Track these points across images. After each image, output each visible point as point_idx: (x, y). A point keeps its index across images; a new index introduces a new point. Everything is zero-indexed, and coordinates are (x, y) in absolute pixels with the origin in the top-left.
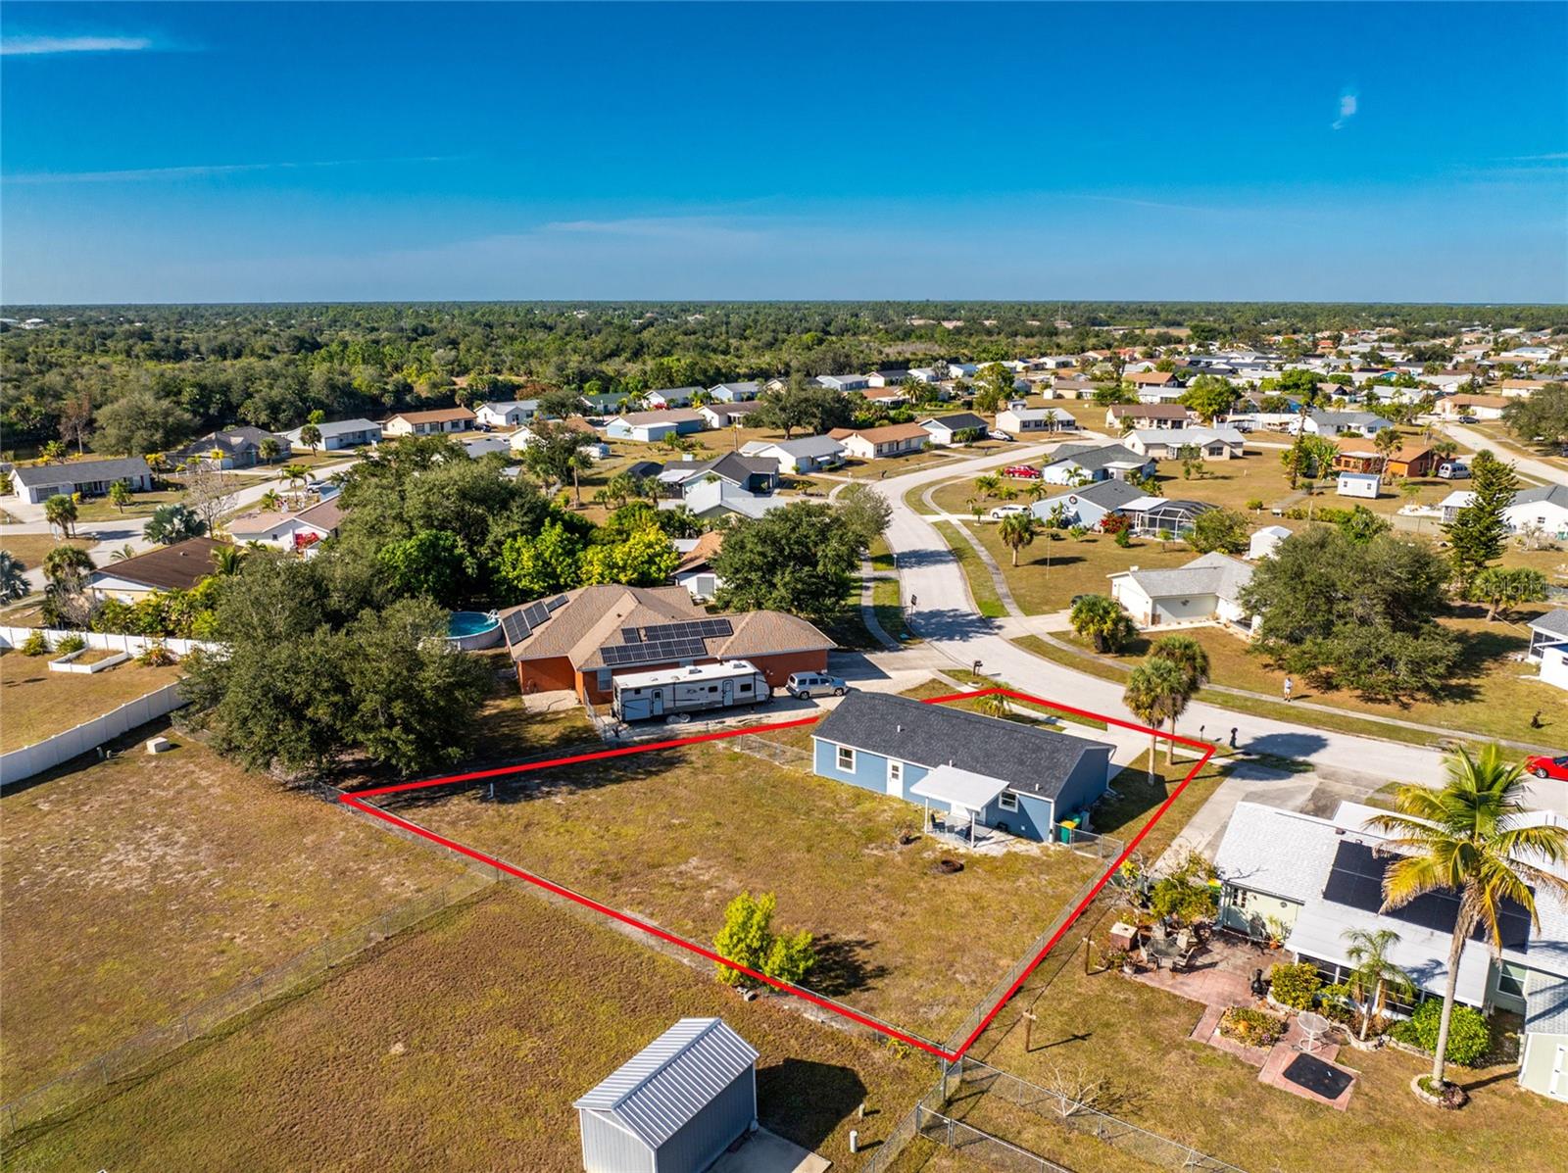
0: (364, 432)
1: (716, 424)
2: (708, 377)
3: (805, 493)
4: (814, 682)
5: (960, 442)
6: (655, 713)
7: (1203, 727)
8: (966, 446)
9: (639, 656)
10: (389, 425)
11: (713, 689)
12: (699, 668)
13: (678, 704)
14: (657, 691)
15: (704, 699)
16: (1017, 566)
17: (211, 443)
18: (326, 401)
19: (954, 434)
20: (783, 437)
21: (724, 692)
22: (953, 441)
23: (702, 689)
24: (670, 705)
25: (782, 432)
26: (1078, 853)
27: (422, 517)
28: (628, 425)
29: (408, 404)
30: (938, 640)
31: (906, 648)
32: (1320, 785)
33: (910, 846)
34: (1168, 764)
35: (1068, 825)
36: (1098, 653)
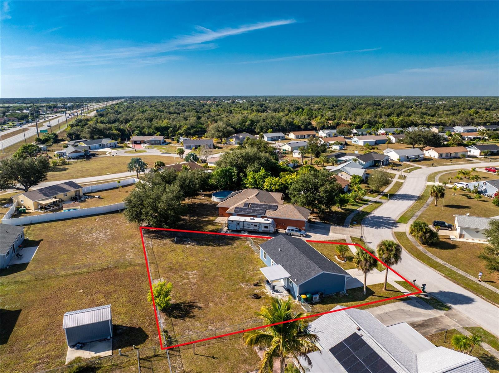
0: (278, 136)
1: (394, 141)
2: (408, 124)
3: (392, 169)
4: (293, 230)
5: (483, 156)
6: (238, 229)
7: (415, 280)
8: (485, 157)
9: (244, 211)
10: (290, 135)
11: (256, 226)
12: (254, 218)
13: (245, 228)
14: (238, 223)
15: (252, 228)
16: (436, 206)
17: (234, 137)
18: (285, 126)
19: (481, 153)
20: (411, 148)
21: (259, 227)
22: (480, 155)
23: (252, 225)
24: (242, 228)
25: (411, 146)
26: (302, 307)
27: (230, 163)
28: (358, 140)
29: (309, 128)
30: (367, 227)
31: (350, 227)
32: (440, 317)
33: (255, 287)
34: (384, 289)
35: (303, 296)
36: (421, 244)
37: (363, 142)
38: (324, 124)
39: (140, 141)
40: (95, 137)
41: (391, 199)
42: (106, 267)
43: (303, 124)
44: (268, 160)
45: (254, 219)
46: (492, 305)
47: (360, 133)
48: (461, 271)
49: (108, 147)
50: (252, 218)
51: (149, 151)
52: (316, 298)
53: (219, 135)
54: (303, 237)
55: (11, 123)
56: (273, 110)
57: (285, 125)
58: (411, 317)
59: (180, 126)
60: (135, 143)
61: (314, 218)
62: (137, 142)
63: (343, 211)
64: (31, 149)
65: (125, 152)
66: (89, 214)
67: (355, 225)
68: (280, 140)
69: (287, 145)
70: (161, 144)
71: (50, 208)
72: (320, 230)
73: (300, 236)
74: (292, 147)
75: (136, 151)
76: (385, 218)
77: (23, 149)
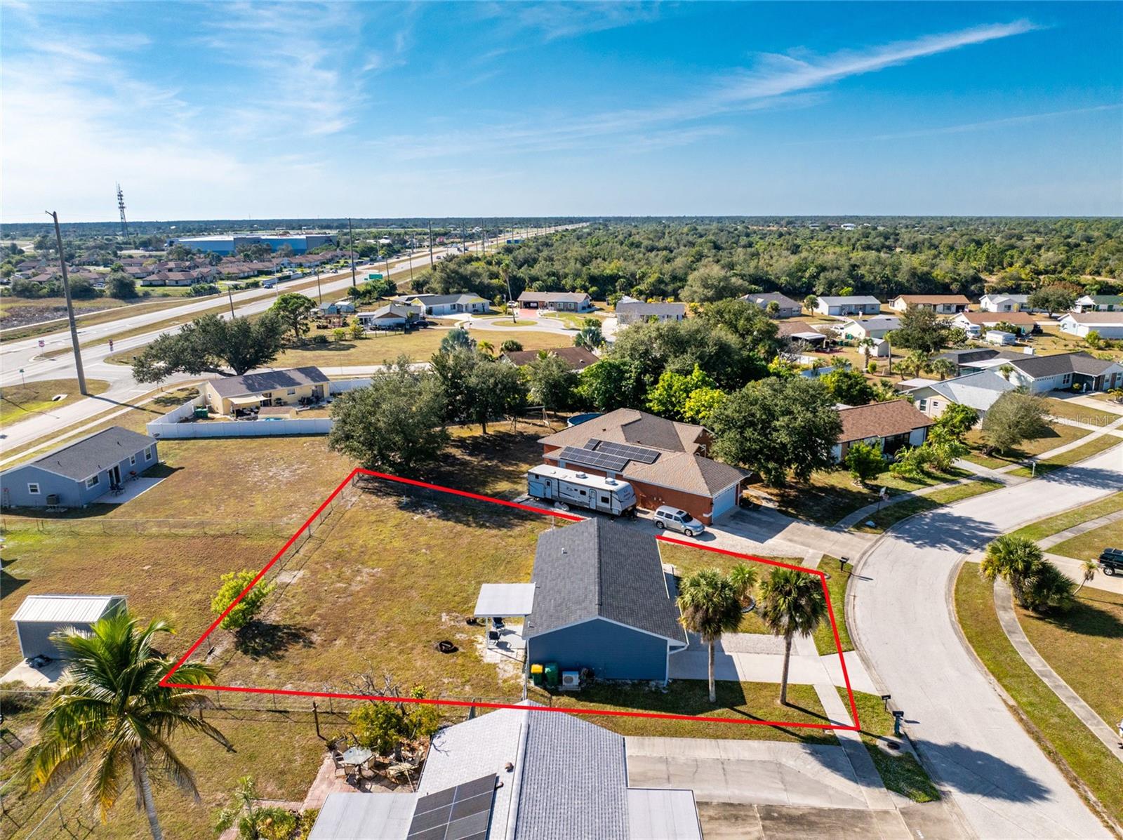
0: (865, 305)
4: (670, 516)
6: (547, 496)
10: (896, 303)
11: (583, 493)
12: (587, 475)
13: (561, 495)
14: (549, 481)
15: (577, 498)
21: (590, 497)
23: (576, 490)
24: (556, 494)
28: (1075, 322)
29: (973, 291)
30: (898, 538)
31: (849, 532)
32: (877, 813)
33: (467, 627)
34: (779, 702)
35: (537, 668)
36: (1017, 605)
37: (1088, 329)
38: (1020, 282)
39: (537, 303)
40: (451, 290)
41: (1043, 478)
42: (228, 531)
43: (955, 280)
44: (723, 348)
45: (585, 478)
46: (1101, 825)
47: (1105, 306)
48: (1084, 703)
49: (467, 311)
50: (581, 473)
51: (543, 324)
52: (571, 680)
53: (706, 296)
54: (692, 536)
55: (342, 262)
56: (908, 248)
57: (908, 281)
58: (786, 790)
59: (644, 276)
60: (527, 305)
61: (769, 497)
62: (532, 305)
63: (865, 491)
64: (294, 304)
65: (494, 324)
66: (302, 432)
67: (868, 529)
68: (861, 313)
69: (857, 325)
70: (577, 311)
71: (249, 414)
72: (755, 528)
73: (685, 534)
74: (870, 329)
75: (515, 322)
76: (975, 521)
77: (281, 304)
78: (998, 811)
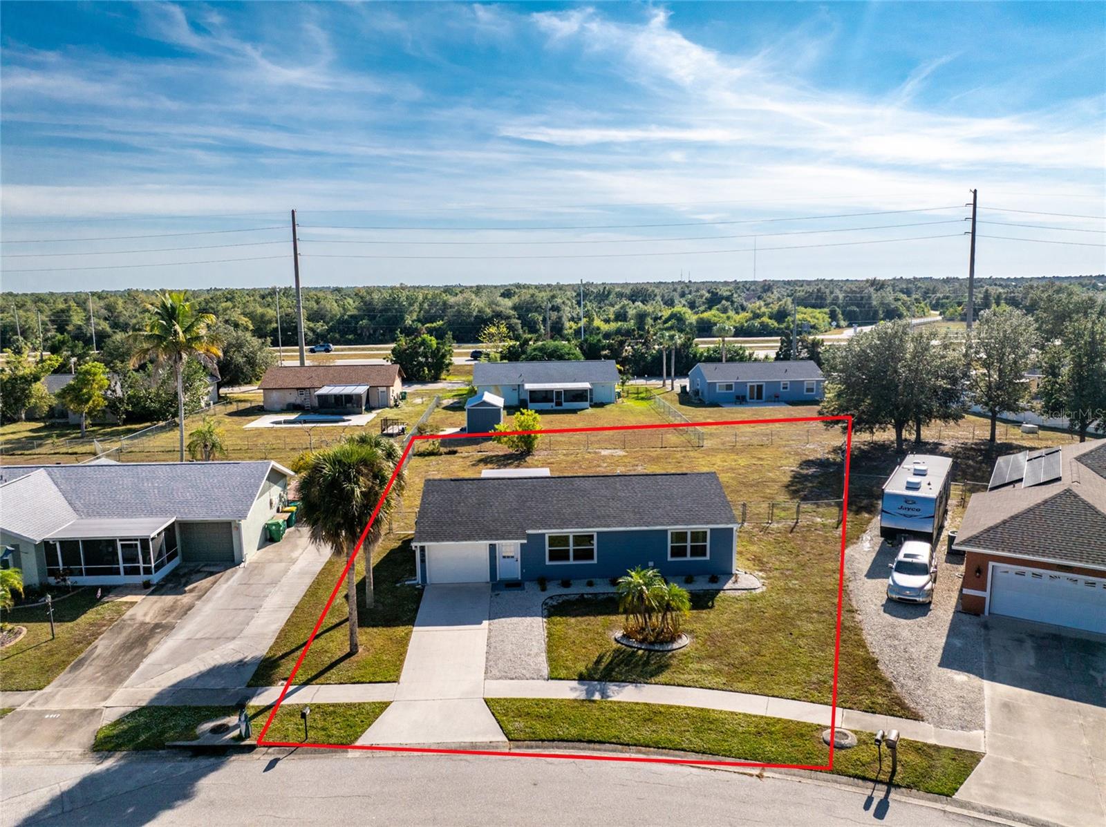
32: (110, 693)
58: (189, 639)
78: (22, 797)
